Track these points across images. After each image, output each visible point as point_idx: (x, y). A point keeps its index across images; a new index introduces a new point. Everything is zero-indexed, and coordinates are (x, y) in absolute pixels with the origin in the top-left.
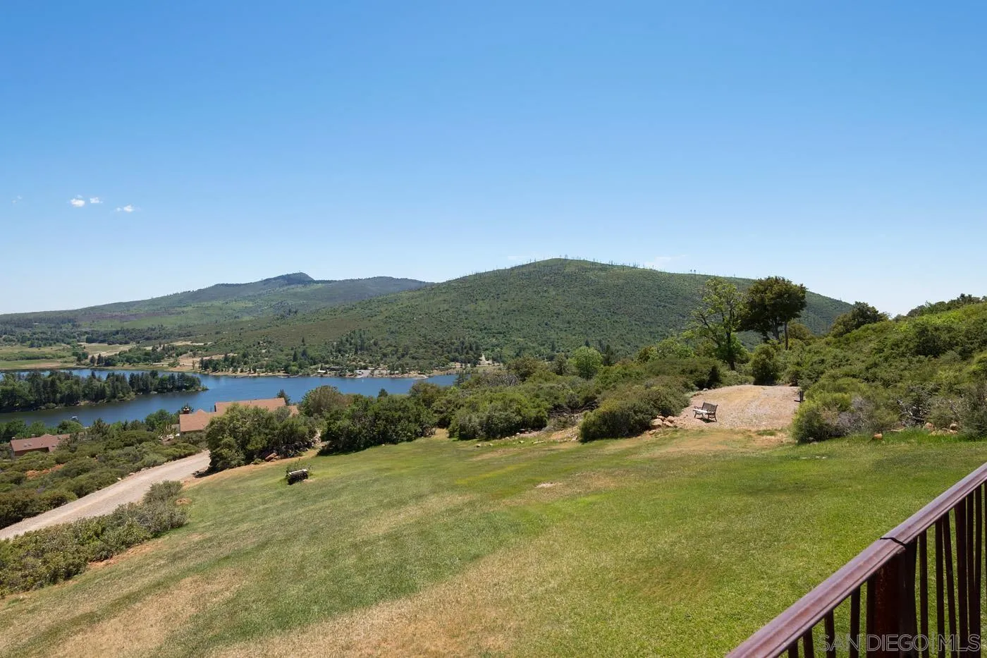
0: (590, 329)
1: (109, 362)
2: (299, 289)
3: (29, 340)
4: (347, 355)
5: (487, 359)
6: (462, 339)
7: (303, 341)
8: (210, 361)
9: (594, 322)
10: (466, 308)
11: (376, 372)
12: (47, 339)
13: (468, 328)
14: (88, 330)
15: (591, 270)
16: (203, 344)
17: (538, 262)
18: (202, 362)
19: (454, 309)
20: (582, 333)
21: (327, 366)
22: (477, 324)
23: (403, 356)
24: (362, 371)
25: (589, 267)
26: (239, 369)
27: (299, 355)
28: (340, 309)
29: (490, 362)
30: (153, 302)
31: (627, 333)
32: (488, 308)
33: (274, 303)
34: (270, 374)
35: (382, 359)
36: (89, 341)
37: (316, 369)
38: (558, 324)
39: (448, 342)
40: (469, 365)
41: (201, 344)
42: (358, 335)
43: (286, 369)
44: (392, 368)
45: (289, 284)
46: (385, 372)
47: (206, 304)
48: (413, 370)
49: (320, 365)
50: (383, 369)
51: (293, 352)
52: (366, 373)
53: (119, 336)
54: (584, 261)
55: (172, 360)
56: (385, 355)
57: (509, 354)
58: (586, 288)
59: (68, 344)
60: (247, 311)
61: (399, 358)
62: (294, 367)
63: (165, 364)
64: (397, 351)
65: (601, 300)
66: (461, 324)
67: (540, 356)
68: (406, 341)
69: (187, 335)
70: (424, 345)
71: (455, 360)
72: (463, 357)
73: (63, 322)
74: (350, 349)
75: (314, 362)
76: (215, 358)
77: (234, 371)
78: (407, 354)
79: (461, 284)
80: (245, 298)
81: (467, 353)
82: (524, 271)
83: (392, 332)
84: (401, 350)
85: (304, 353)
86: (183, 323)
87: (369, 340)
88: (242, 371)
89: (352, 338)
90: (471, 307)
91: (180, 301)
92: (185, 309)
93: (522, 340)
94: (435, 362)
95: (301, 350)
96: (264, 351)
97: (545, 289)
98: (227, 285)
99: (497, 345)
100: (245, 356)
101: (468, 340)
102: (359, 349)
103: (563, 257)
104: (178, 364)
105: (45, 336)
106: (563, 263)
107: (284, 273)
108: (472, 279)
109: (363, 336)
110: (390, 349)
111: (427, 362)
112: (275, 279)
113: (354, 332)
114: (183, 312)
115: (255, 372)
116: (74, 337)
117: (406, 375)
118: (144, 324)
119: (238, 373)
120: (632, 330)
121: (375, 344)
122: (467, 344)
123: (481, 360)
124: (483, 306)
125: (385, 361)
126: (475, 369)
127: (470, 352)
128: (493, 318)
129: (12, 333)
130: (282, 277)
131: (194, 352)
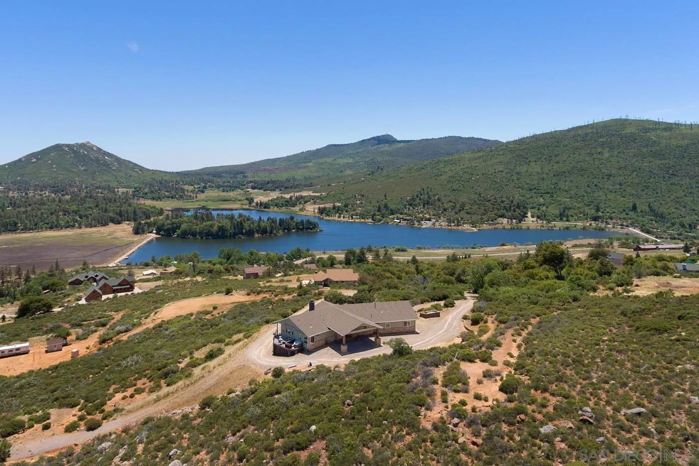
0: (643, 190)
1: (266, 206)
2: (386, 147)
3: (221, 186)
4: (416, 208)
5: (533, 217)
6: (511, 198)
7: (385, 196)
8: (325, 209)
9: (648, 184)
10: (518, 169)
11: (437, 224)
12: (230, 187)
13: (519, 187)
14: (252, 179)
15: (655, 130)
16: (319, 194)
17: (597, 123)
18: (319, 208)
19: (507, 171)
20: (633, 195)
21: (401, 216)
22: (527, 184)
23: (460, 211)
24: (427, 222)
25: (651, 127)
26: (342, 216)
27: (382, 207)
28: (415, 168)
29: (534, 219)
30: (289, 159)
31: (686, 196)
32: (539, 170)
33: (367, 159)
34: (362, 220)
35: (443, 213)
36: (253, 188)
37: (393, 219)
38: (608, 185)
39: (499, 200)
40: (514, 221)
41: (317, 194)
42: (426, 192)
43: (373, 217)
44: (449, 221)
45: (379, 144)
46: (443, 224)
47: (321, 161)
48: (466, 223)
49: (396, 216)
50: (443, 222)
51: (378, 205)
52: (429, 224)
53: (270, 185)
54: (648, 121)
55: (301, 206)
56: (445, 210)
57: (553, 213)
58: (645, 150)
59: (242, 190)
60: (349, 166)
61: (456, 213)
62: (377, 217)
63: (297, 208)
64: (455, 207)
65: (661, 162)
66: (513, 184)
67: (584, 215)
68: (463, 198)
69: (309, 186)
70: (478, 202)
71: (503, 216)
72: (510, 214)
73: (238, 174)
74: (419, 203)
75: (392, 213)
76: (327, 206)
77: (339, 217)
78: (463, 209)
79: (517, 146)
80: (347, 156)
81: (514, 211)
82: (579, 132)
83: (454, 190)
84: (458, 206)
85: (386, 206)
86: (307, 175)
87: (435, 196)
88: (344, 217)
89: (421, 195)
90: (523, 169)
91: (305, 158)
92: (308, 164)
93: (568, 200)
94: (485, 218)
95: (383, 203)
96: (358, 202)
97: (599, 150)
98: (335, 145)
99: (544, 205)
100: (346, 206)
101: (517, 198)
102: (426, 203)
103: (624, 117)
104: (305, 209)
105: (229, 184)
106: (622, 123)
107: (375, 135)
108: (528, 141)
109: (430, 193)
110: (450, 204)
111: (480, 217)
112: (369, 140)
113: (423, 190)
114: (307, 166)
115: (352, 218)
116: (245, 185)
117: (460, 227)
118: (283, 176)
119: (342, 219)
120: (691, 193)
121: (439, 200)
122: (515, 203)
123: (527, 217)
124: (535, 168)
125: (445, 215)
126: (520, 225)
127: (517, 210)
128: (543, 179)
129: (212, 181)
130: (374, 138)
131: (314, 200)
